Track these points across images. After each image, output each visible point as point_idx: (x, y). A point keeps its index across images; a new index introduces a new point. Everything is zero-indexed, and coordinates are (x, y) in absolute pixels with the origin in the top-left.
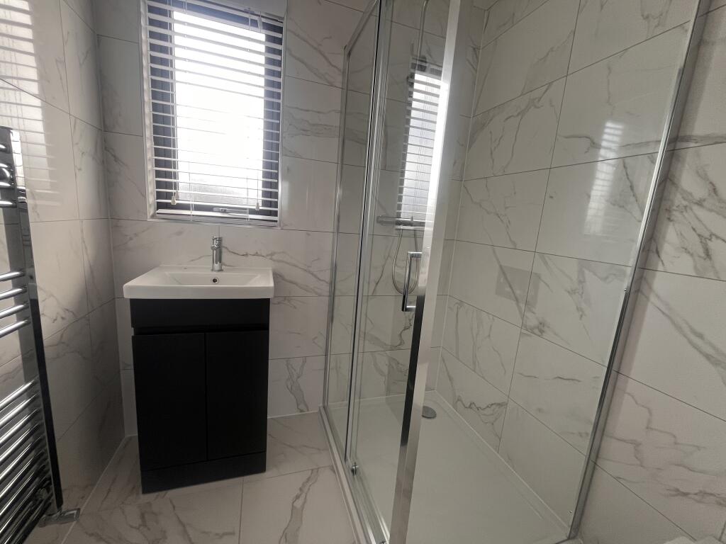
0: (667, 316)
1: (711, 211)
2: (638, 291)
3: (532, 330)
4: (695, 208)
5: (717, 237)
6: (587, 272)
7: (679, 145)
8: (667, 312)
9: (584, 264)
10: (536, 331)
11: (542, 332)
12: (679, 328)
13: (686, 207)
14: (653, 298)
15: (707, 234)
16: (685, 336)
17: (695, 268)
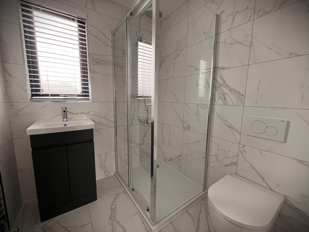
0: (219, 117)
1: (224, 87)
2: (211, 111)
3: (186, 129)
4: (221, 86)
5: (226, 94)
6: (199, 107)
7: (216, 69)
8: (218, 116)
9: (198, 105)
10: (188, 129)
11: (189, 128)
12: (221, 120)
13: (219, 86)
14: (215, 113)
15: (224, 94)
16: (223, 122)
17: (223, 103)
